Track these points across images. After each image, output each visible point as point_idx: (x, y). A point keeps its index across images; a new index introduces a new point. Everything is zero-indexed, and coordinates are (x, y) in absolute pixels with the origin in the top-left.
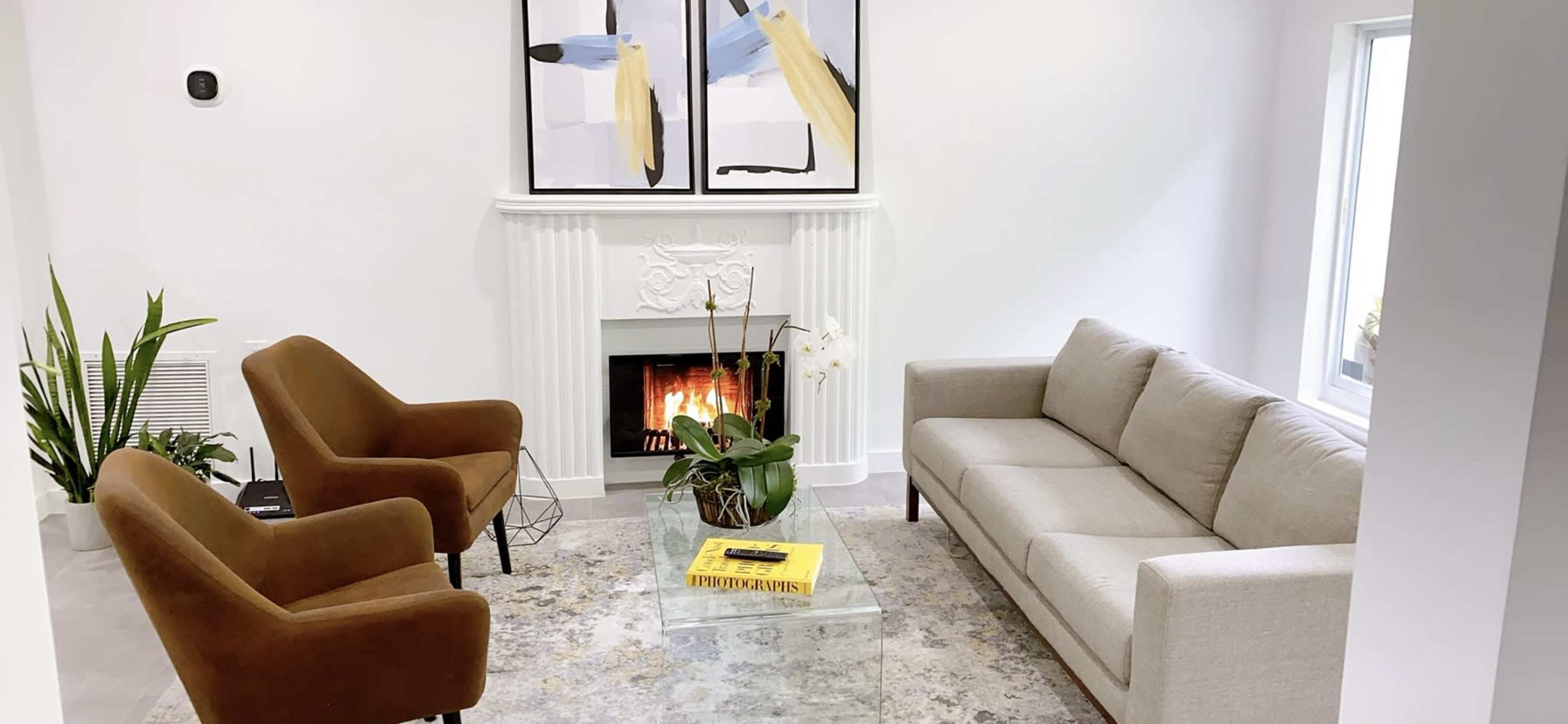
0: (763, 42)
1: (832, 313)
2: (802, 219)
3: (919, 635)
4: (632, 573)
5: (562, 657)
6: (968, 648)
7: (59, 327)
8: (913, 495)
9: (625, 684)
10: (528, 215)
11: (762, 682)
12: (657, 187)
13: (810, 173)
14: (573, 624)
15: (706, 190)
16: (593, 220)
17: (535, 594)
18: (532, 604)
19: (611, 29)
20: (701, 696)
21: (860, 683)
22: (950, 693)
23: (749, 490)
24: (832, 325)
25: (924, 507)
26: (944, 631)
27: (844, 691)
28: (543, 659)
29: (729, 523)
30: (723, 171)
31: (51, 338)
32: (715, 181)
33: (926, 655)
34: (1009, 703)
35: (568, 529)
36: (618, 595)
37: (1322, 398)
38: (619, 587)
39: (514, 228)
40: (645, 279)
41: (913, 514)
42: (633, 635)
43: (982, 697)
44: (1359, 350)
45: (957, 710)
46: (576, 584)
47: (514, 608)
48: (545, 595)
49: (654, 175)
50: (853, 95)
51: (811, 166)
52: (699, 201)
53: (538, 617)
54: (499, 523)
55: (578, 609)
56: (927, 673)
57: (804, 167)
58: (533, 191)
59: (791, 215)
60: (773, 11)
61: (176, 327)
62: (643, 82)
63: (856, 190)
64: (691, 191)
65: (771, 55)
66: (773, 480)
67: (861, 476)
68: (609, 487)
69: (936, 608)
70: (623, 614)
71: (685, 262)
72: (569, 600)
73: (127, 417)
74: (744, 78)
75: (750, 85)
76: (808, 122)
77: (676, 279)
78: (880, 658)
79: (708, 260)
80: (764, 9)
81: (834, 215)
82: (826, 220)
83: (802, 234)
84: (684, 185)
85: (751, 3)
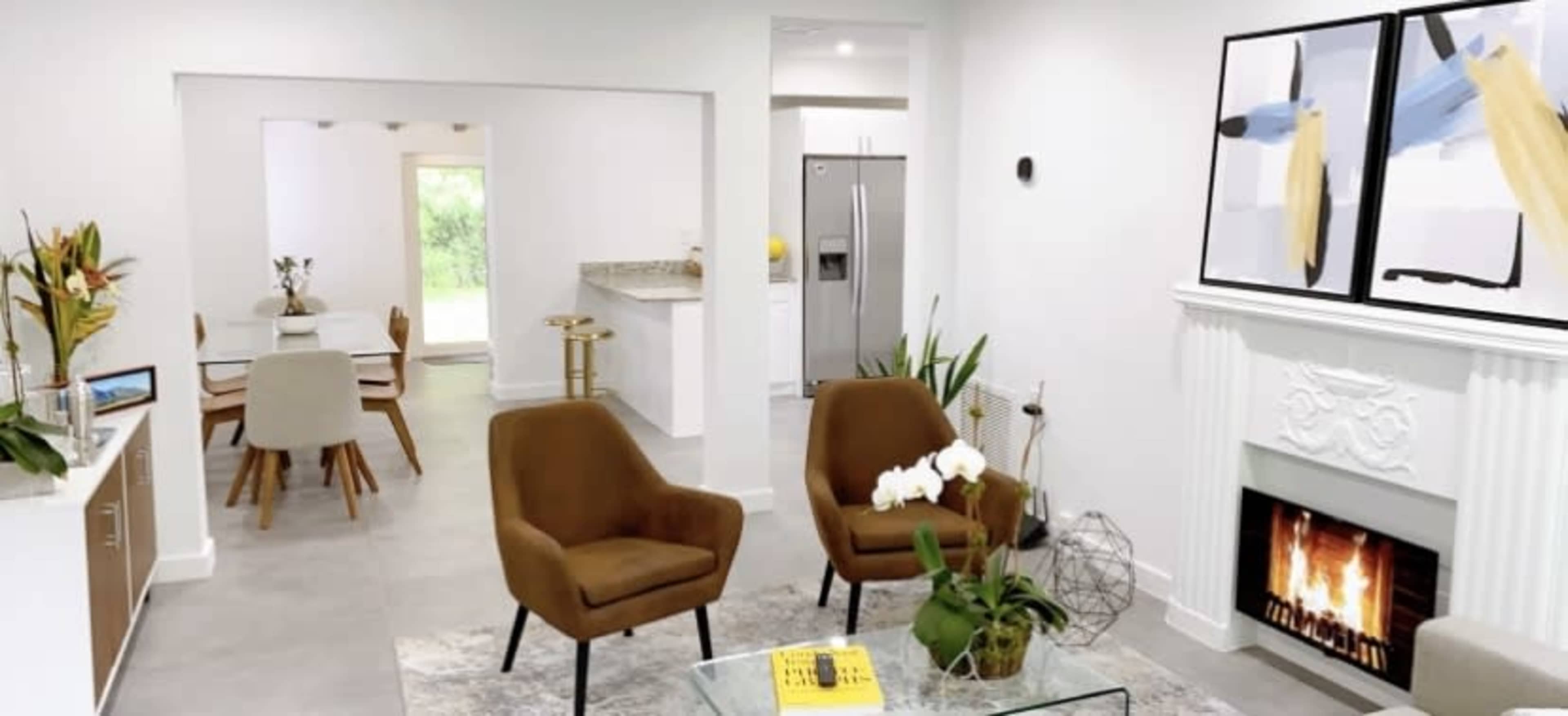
0: (1468, 93)
2: (1479, 359)
12: (1316, 288)
13: (1513, 290)
15: (1369, 300)
16: (1241, 324)
19: (1295, 94)
30: (1391, 275)
32: (1379, 288)
40: (1286, 402)
49: (1313, 273)
51: (1514, 280)
52: (1355, 314)
57: (1504, 280)
58: (1203, 281)
59: (1467, 350)
60: (1489, 48)
62: (1318, 156)
64: (1351, 298)
65: (1477, 112)
71: (1331, 390)
74: (1435, 146)
75: (1443, 155)
76: (1521, 211)
77: (1320, 412)
79: (1358, 394)
80: (1476, 47)
81: (1528, 359)
82: (1517, 364)
83: (1476, 381)
84: (1344, 288)
85: (1459, 39)
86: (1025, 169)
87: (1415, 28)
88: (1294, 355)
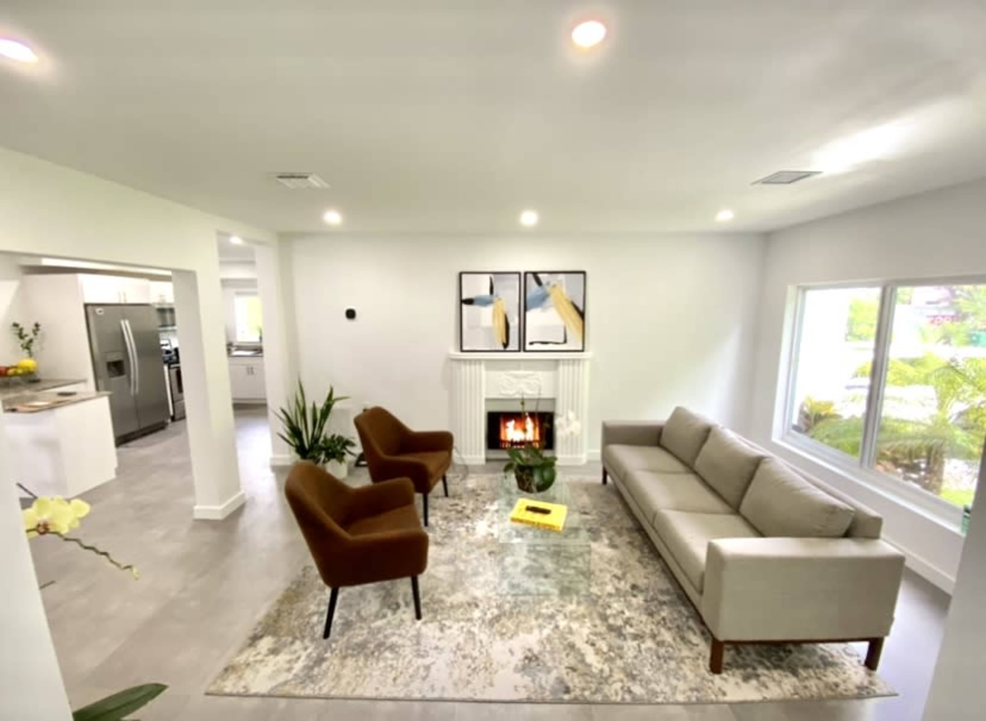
0: (547, 295)
1: (573, 410)
2: (561, 363)
3: (606, 541)
4: (492, 500)
5: (463, 538)
6: (626, 549)
7: (300, 398)
8: (605, 473)
9: (486, 555)
10: (459, 360)
11: (541, 560)
12: (507, 349)
13: (564, 344)
14: (469, 524)
15: (525, 351)
16: (483, 363)
17: (455, 507)
18: (453, 513)
19: (491, 292)
20: (515, 564)
21: (580, 563)
22: (619, 572)
23: (536, 479)
24: (571, 415)
25: (609, 479)
26: (618, 540)
27: (575, 568)
28: (456, 539)
29: (529, 490)
30: (531, 343)
31: (297, 402)
32: (528, 347)
33: (609, 552)
34: (646, 581)
35: (472, 478)
36: (487, 511)
37: (782, 439)
38: (487, 507)
39: (455, 364)
40: (502, 383)
41: (605, 481)
42: (492, 531)
43: (633, 576)
44: (800, 419)
45: (623, 583)
46: (471, 505)
47: (447, 514)
48: (459, 508)
49: (506, 345)
50: (582, 315)
51: (565, 342)
52: (522, 355)
53: (457, 518)
54: (444, 479)
55: (471, 516)
56: (610, 561)
57: (562, 341)
58: (462, 351)
59: (557, 361)
60: (552, 284)
61: (338, 399)
62: (503, 311)
63: (582, 351)
64: (519, 351)
65: (550, 301)
66: (546, 474)
67: (584, 461)
68: (488, 460)
69: (614, 528)
70: (488, 520)
71: (516, 377)
72: (468, 512)
73: (321, 428)
74: (540, 309)
75: (543, 311)
76: (565, 326)
77: (513, 384)
78: (589, 552)
79: (525, 377)
80: (548, 284)
81: (574, 360)
82: (571, 362)
83: (561, 368)
84: (517, 348)
85: (544, 281)
86: (351, 314)
87: (530, 276)
88: (503, 369)
